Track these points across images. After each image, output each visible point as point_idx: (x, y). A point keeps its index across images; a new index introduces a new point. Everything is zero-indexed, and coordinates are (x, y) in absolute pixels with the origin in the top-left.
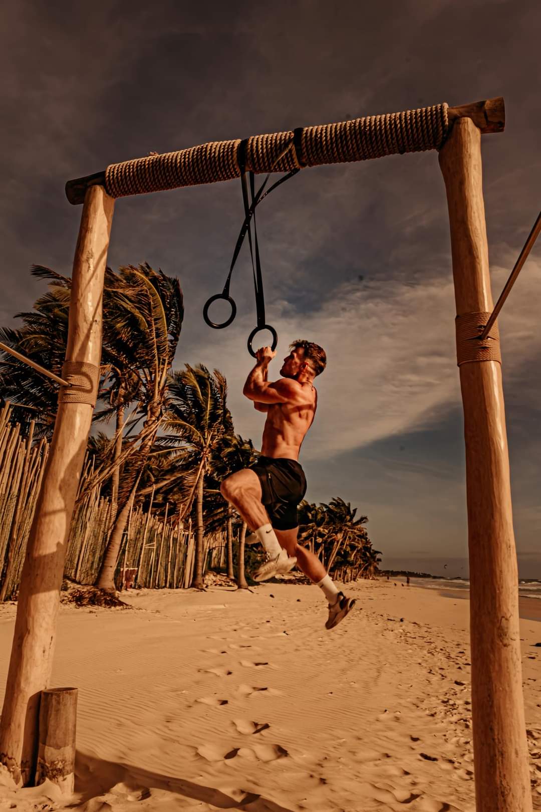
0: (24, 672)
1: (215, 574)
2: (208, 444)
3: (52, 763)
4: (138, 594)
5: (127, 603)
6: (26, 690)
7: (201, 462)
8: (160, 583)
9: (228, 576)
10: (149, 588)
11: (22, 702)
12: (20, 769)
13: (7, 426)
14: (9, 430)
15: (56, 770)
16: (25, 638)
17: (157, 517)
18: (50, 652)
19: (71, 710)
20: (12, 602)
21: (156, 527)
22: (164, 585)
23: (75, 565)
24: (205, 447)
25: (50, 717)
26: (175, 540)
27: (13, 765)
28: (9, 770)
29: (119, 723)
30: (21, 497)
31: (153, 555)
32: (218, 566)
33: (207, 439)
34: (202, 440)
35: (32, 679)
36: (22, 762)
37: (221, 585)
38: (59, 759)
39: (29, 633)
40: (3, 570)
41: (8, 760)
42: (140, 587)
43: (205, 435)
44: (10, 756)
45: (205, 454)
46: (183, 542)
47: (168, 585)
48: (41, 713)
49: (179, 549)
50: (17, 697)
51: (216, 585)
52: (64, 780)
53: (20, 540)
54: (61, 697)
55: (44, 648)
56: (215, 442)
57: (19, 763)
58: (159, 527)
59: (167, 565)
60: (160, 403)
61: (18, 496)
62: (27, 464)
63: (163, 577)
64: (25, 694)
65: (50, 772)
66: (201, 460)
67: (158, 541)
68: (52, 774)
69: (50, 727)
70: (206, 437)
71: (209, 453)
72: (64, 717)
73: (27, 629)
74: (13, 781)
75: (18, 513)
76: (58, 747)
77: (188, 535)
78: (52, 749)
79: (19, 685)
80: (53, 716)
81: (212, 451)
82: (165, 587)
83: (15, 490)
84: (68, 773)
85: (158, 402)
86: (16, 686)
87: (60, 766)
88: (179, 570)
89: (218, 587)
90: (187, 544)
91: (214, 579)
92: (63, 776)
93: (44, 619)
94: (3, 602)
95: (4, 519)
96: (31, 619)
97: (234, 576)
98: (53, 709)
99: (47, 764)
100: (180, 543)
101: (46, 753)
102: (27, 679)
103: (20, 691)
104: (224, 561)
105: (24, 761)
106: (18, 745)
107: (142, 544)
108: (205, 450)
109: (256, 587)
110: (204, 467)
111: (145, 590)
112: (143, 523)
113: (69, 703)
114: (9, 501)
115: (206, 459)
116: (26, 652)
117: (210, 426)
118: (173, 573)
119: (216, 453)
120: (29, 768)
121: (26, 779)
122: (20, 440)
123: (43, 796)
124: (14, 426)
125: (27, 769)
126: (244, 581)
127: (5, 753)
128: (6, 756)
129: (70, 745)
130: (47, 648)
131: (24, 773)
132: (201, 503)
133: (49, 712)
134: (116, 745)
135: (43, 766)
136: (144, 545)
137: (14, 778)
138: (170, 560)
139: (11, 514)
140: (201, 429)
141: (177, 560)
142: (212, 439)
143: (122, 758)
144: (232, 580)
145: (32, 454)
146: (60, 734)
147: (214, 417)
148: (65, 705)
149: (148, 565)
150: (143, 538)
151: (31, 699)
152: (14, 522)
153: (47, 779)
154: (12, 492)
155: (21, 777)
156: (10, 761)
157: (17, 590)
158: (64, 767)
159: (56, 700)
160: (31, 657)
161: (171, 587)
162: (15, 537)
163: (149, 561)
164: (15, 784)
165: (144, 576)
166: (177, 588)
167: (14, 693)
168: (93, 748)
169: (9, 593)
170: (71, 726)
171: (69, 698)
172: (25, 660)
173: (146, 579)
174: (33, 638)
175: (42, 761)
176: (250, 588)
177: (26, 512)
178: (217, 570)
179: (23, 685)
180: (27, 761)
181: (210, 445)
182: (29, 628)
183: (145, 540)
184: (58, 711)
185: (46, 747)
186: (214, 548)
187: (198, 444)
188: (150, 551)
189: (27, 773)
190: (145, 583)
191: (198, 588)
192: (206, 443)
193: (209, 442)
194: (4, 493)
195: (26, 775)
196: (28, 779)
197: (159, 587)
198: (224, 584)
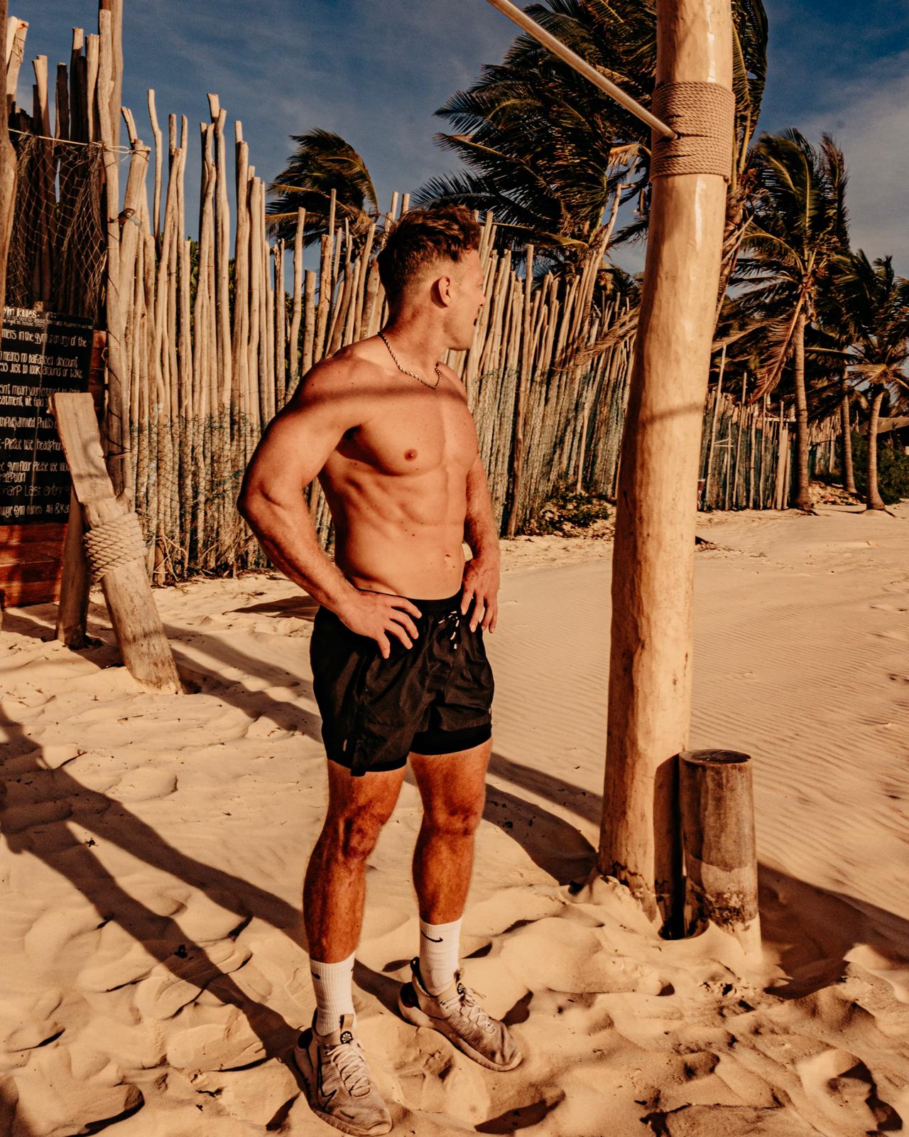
0: (641, 719)
1: (823, 485)
2: (810, 270)
3: (719, 895)
4: (710, 520)
5: (706, 540)
6: (649, 752)
7: (798, 302)
8: (740, 501)
9: (846, 488)
10: (723, 509)
11: (644, 775)
12: (654, 895)
13: (491, 256)
14: (495, 262)
15: (727, 908)
16: (636, 658)
17: (730, 397)
18: (686, 683)
19: (745, 798)
20: (527, 537)
21: (730, 412)
22: (744, 504)
23: (612, 478)
24: (806, 275)
25: (706, 809)
26: (759, 432)
27: (641, 887)
28: (633, 894)
29: (801, 796)
30: (524, 372)
31: (727, 458)
32: (825, 472)
33: (808, 261)
34: (799, 264)
35: (657, 732)
36: (656, 882)
37: (834, 503)
38: (733, 889)
39: (643, 647)
40: (508, 488)
41: (628, 875)
42: (710, 509)
43: (803, 255)
44: (632, 871)
45: (806, 287)
46: (771, 435)
47: (751, 505)
48: (685, 798)
49: (766, 448)
50: (634, 764)
51: (825, 503)
52: (747, 929)
53: (528, 441)
54: (724, 775)
55: (674, 675)
56: (822, 265)
57: (652, 883)
58: (735, 414)
59: (748, 473)
60: (741, 199)
61: (519, 372)
62: (528, 318)
63: (743, 493)
64: (647, 761)
65: (717, 911)
66: (797, 298)
67: (733, 435)
68: (721, 914)
69: (707, 828)
70: (806, 258)
71: (813, 285)
72: (734, 812)
73: (638, 640)
74: (644, 917)
75: (522, 399)
76: (727, 867)
77: (778, 423)
78: (715, 868)
79: (634, 743)
80: (711, 808)
81: (817, 282)
82: (747, 507)
83: (513, 362)
84: (751, 916)
85: (739, 196)
86: (628, 744)
87: (734, 902)
88: (766, 480)
89: (829, 506)
90: (777, 438)
91: (822, 492)
92: (744, 921)
93: (669, 620)
94: (512, 537)
95: (501, 407)
96: (644, 621)
97: (856, 488)
98: (710, 797)
99: (708, 896)
100: (767, 437)
101: (704, 877)
102: (648, 733)
103: (637, 754)
104: (835, 463)
105: (660, 881)
106: (645, 852)
107: (710, 441)
108: (805, 280)
109: (895, 505)
110: (804, 309)
111: (718, 515)
112: (710, 407)
113: (740, 786)
114: (506, 381)
115: (807, 295)
116: (642, 682)
117: (812, 238)
118: (757, 486)
119: (824, 284)
120: (668, 892)
121: (666, 914)
122: (514, 278)
123: (714, 960)
124: (501, 255)
125: (666, 896)
126: (877, 498)
127: (623, 864)
128: (625, 868)
129: (749, 865)
130: (680, 676)
131: (662, 903)
132: (802, 372)
133: (703, 801)
134: (817, 850)
135: (700, 898)
136: (713, 443)
137: (645, 910)
138: (752, 465)
139: (512, 401)
140: (797, 243)
141: (763, 465)
142: (817, 262)
143: (838, 882)
144: (852, 495)
145: (533, 300)
146: (727, 842)
147: (819, 222)
148: (732, 790)
149: (720, 474)
150: (711, 432)
151: (659, 769)
152: (516, 413)
153: (712, 924)
154: (509, 365)
155: (658, 909)
156: (634, 877)
157: (531, 518)
158: (743, 906)
159: (713, 779)
160: (652, 693)
161: (756, 507)
162: (520, 436)
163: (721, 468)
164: (648, 922)
165: (715, 491)
166: (765, 508)
167: (626, 757)
168: (773, 853)
169: (520, 524)
170: (747, 830)
171: (739, 777)
172: (641, 695)
173: (718, 496)
174: (652, 658)
175: (697, 888)
176: (888, 508)
177: (533, 396)
178: (825, 479)
179: (641, 743)
180: (664, 882)
181: (814, 272)
182: (642, 638)
183: (714, 434)
184: (719, 800)
185: (704, 865)
186: (818, 444)
187: (793, 271)
188: (722, 451)
189: (668, 903)
190: (717, 502)
191: (803, 510)
192: (806, 269)
193: (811, 266)
194: (497, 367)
195: (666, 907)
196: (670, 914)
197: (738, 507)
198: (839, 501)
